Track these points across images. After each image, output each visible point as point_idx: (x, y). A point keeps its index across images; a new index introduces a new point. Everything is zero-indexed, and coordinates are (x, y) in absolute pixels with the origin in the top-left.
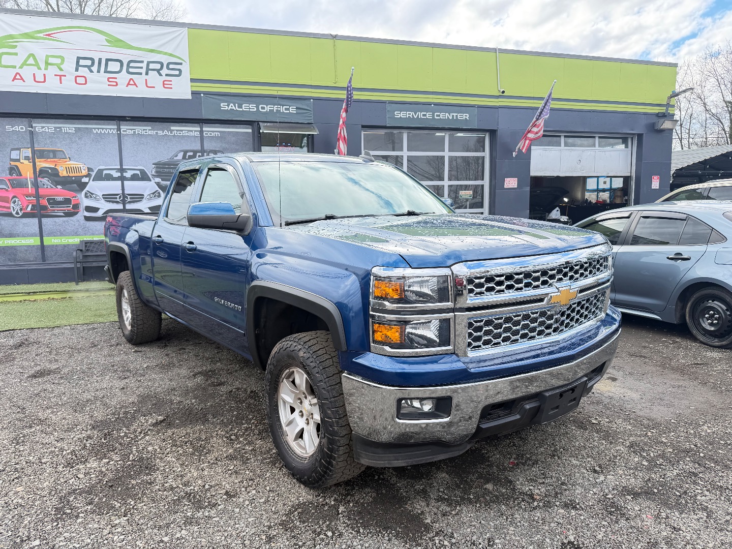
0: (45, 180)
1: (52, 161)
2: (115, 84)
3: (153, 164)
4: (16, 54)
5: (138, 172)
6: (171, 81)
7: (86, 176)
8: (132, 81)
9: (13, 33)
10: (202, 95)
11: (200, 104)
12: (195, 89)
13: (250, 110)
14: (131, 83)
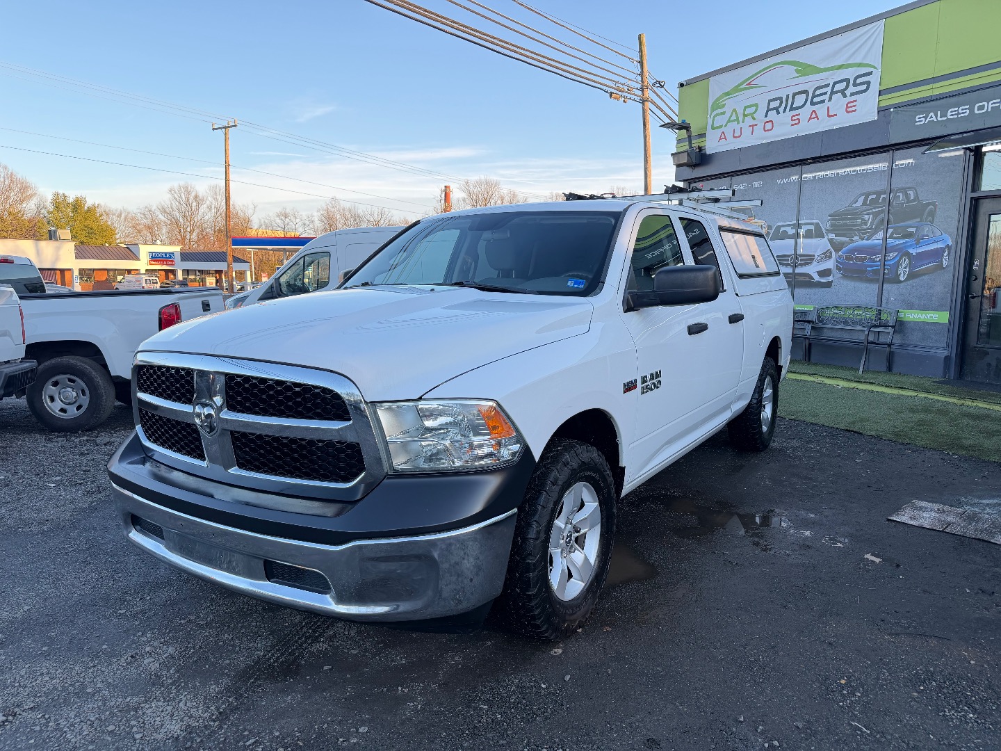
2: (797, 122)
3: (829, 216)
4: (724, 113)
5: (812, 227)
6: (856, 101)
8: (814, 114)
9: (724, 91)
11: (889, 123)
12: (883, 104)
13: (959, 116)
14: (814, 116)
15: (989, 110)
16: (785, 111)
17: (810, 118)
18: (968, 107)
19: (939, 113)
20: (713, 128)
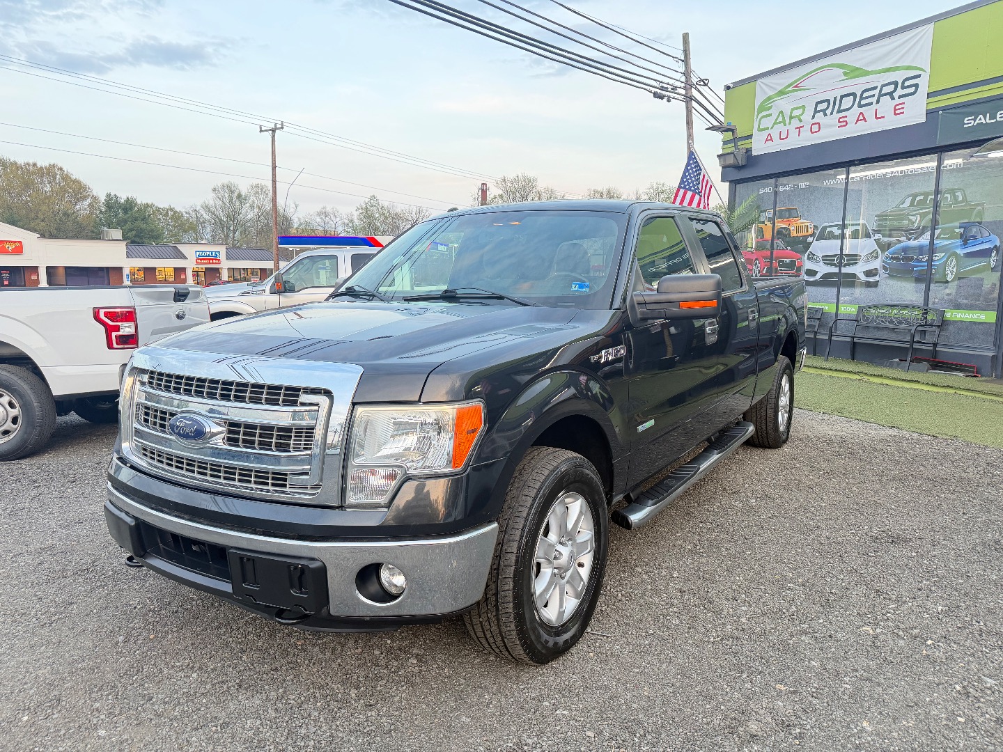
0: (779, 241)
1: (786, 221)
2: (844, 123)
3: (876, 216)
4: (770, 115)
5: (859, 228)
6: (904, 103)
7: (811, 236)
8: (861, 116)
9: (771, 93)
10: (940, 112)
11: (937, 125)
12: (931, 106)
14: (862, 118)
16: (832, 113)
17: (858, 120)
19: (988, 115)
20: (760, 130)
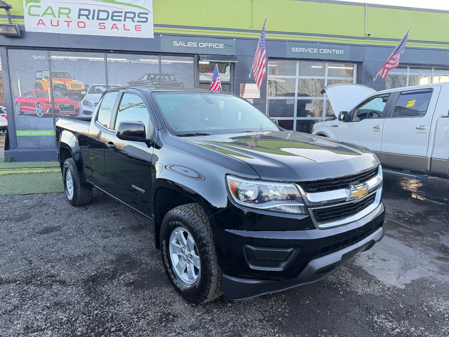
0: (58, 93)
1: (62, 80)
2: (104, 27)
3: (128, 83)
4: (40, 7)
6: (140, 26)
7: (84, 90)
8: (115, 26)
10: (161, 35)
11: (160, 41)
12: (156, 31)
13: (193, 46)
14: (114, 27)
15: (205, 47)
16: (93, 18)
17: (112, 28)
18: (196, 43)
19: (184, 42)
20: (30, 14)
